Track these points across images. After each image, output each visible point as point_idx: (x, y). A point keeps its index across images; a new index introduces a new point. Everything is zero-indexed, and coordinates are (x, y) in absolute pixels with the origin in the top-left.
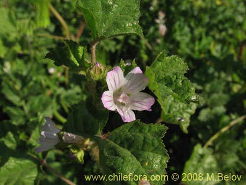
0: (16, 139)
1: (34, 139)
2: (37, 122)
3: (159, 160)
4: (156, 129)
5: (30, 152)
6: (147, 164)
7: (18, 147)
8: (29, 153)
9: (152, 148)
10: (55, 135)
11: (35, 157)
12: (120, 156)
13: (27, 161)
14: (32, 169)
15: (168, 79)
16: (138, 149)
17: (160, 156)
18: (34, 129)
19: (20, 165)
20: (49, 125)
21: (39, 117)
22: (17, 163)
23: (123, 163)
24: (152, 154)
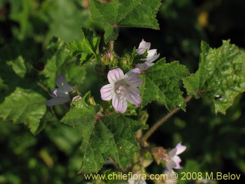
0: (26, 66)
1: (48, 69)
2: (56, 50)
3: (131, 147)
4: (136, 124)
5: (41, 83)
6: (121, 148)
7: (28, 75)
8: (39, 84)
9: (127, 138)
10: (67, 93)
11: (46, 89)
12: (101, 138)
13: (36, 95)
14: (40, 105)
15: (164, 81)
16: (118, 135)
17: (133, 145)
18: (50, 58)
19: (27, 98)
20: (62, 84)
21: (59, 44)
22: (23, 96)
23: (101, 143)
24: (127, 141)
